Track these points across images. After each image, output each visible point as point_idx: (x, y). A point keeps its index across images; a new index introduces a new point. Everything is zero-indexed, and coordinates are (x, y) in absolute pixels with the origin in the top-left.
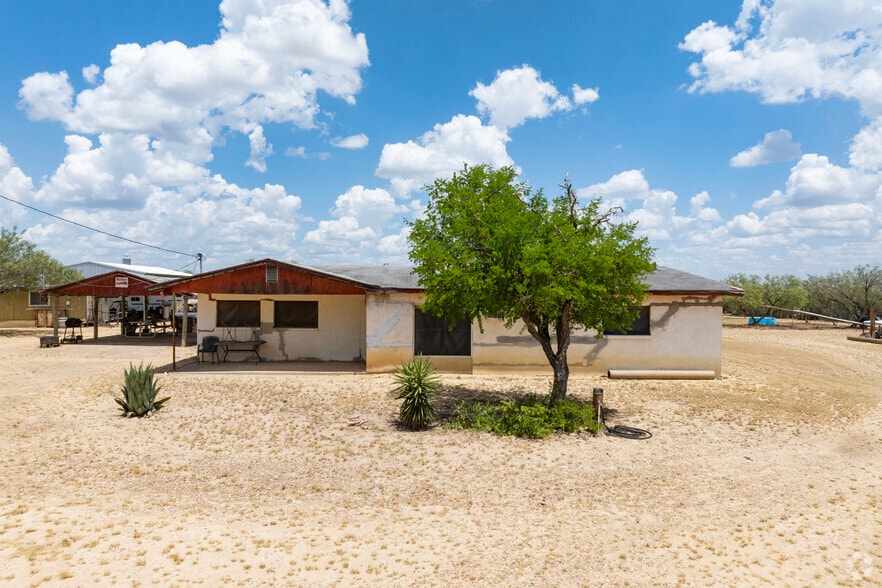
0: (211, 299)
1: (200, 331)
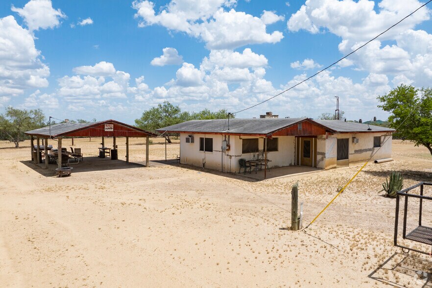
0: (240, 139)
1: (236, 156)
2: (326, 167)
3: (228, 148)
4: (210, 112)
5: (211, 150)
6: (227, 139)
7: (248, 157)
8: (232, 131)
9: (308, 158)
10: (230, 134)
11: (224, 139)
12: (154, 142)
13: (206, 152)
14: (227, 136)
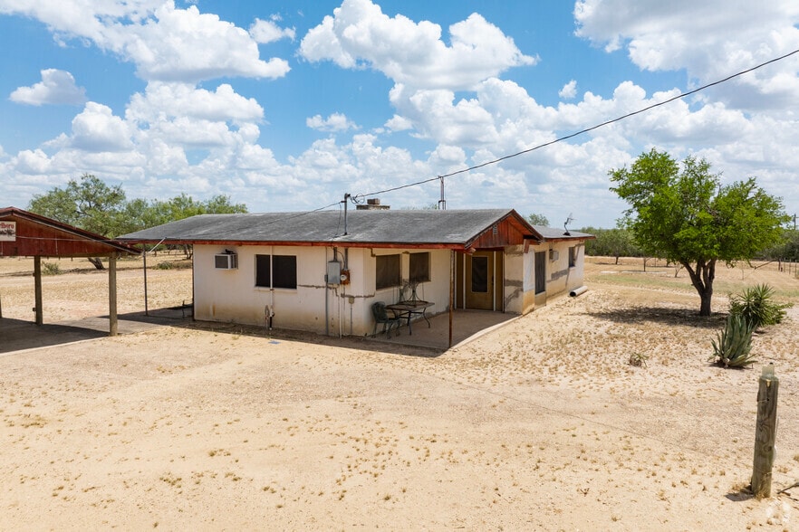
0: (373, 255)
1: (365, 297)
2: (523, 310)
3: (344, 278)
4: (193, 200)
5: (293, 285)
6: (340, 257)
7: (389, 296)
8: (358, 237)
9: (482, 294)
10: (348, 245)
11: (331, 256)
12: (60, 268)
13: (276, 290)
14: (341, 250)
